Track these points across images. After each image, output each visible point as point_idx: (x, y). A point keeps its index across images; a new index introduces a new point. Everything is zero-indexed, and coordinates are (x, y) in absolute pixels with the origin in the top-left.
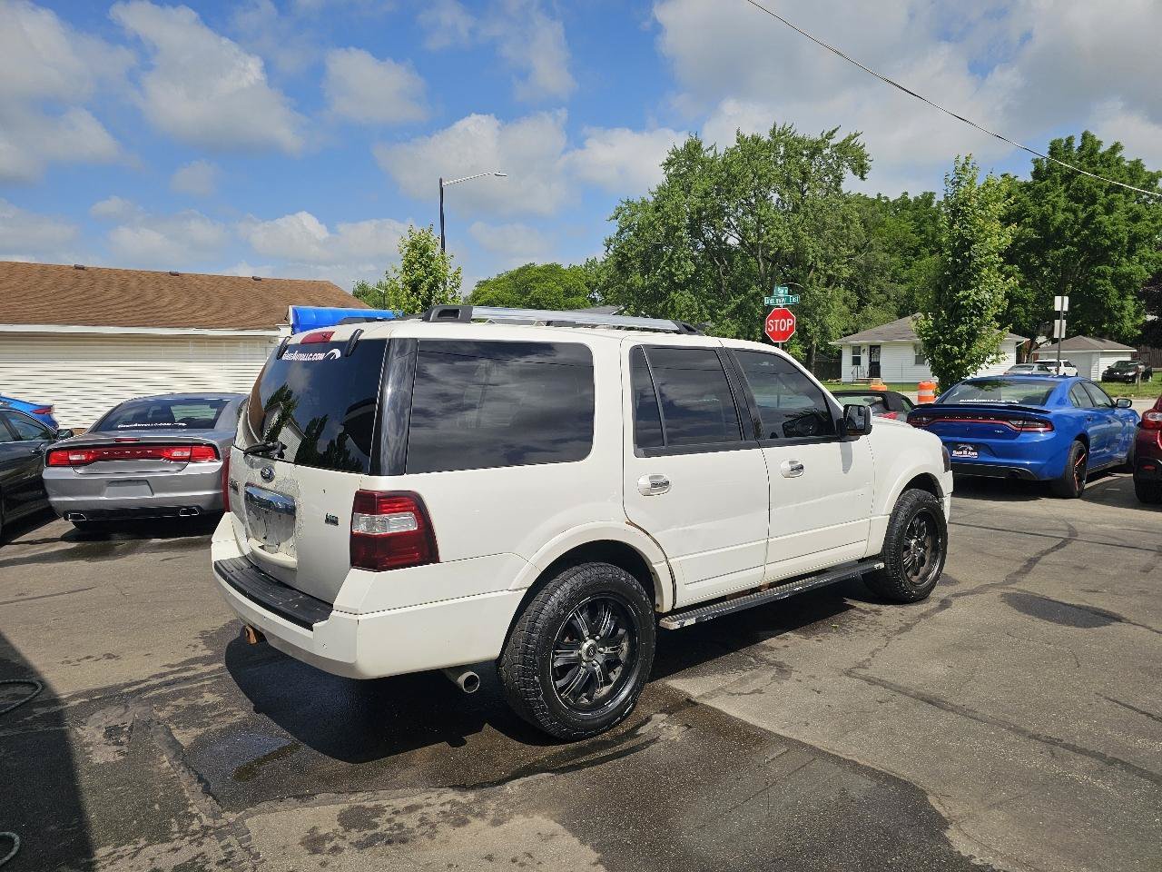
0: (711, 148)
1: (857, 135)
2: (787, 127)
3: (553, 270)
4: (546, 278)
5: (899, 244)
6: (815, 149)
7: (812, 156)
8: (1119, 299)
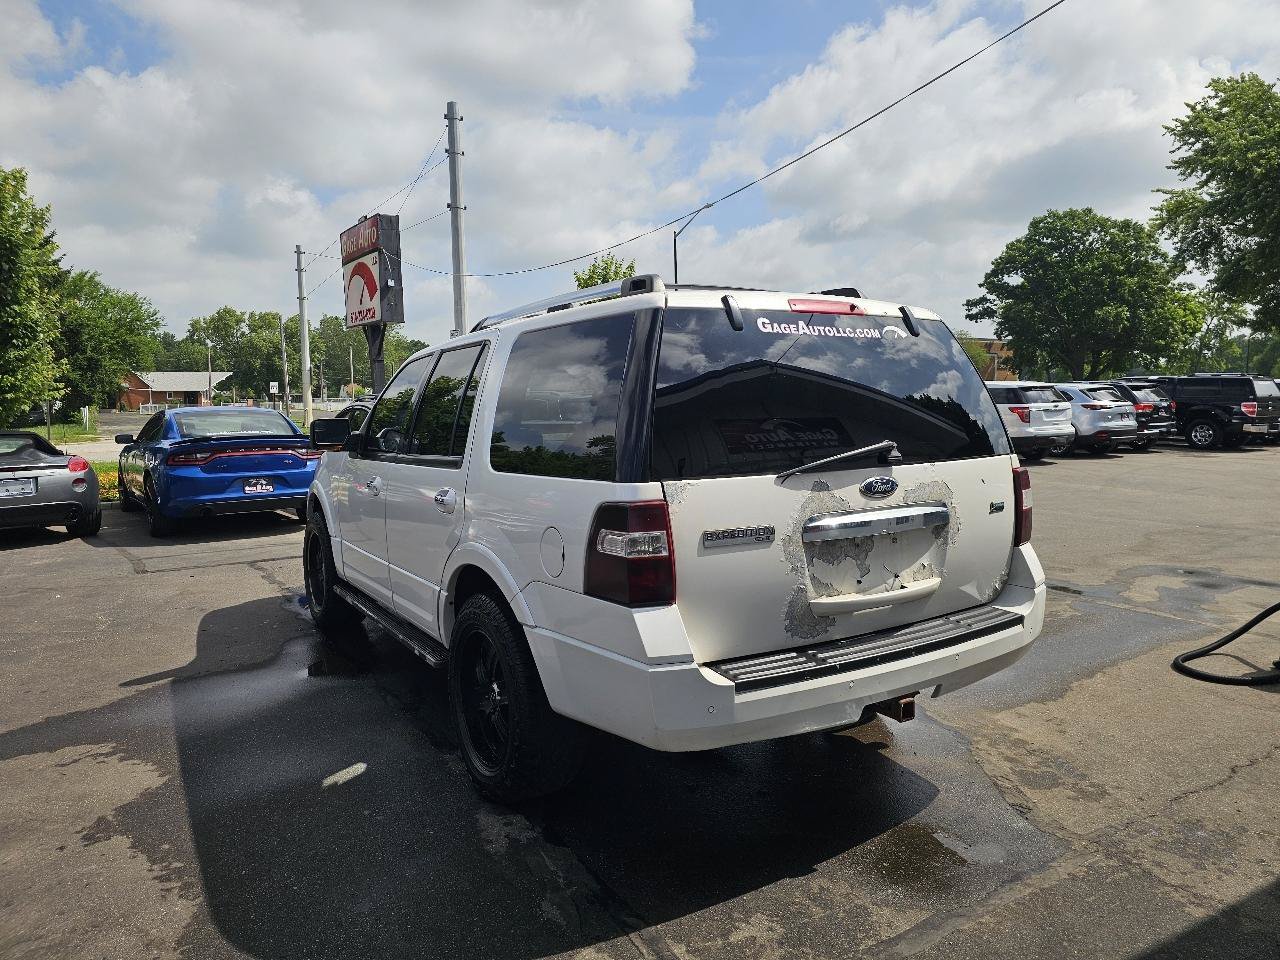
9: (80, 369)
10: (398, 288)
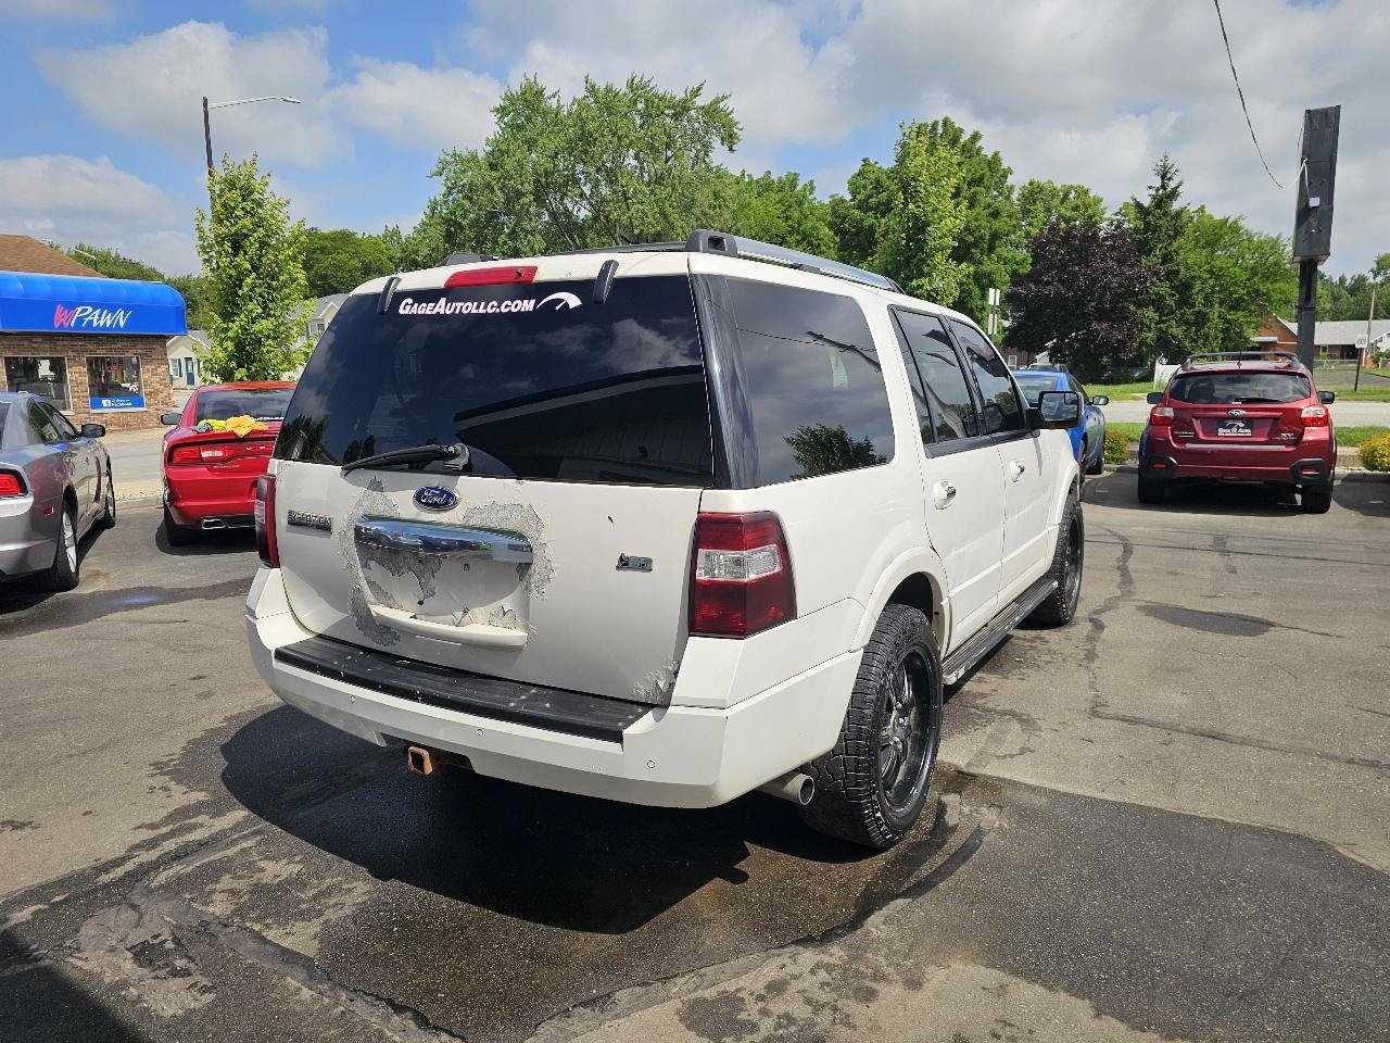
0: (554, 96)
1: (724, 97)
2: (645, 79)
3: (344, 238)
4: (335, 249)
5: (767, 231)
6: (681, 110)
7: (677, 116)
8: (980, 299)
9: (1187, 323)
10: (1326, 207)
